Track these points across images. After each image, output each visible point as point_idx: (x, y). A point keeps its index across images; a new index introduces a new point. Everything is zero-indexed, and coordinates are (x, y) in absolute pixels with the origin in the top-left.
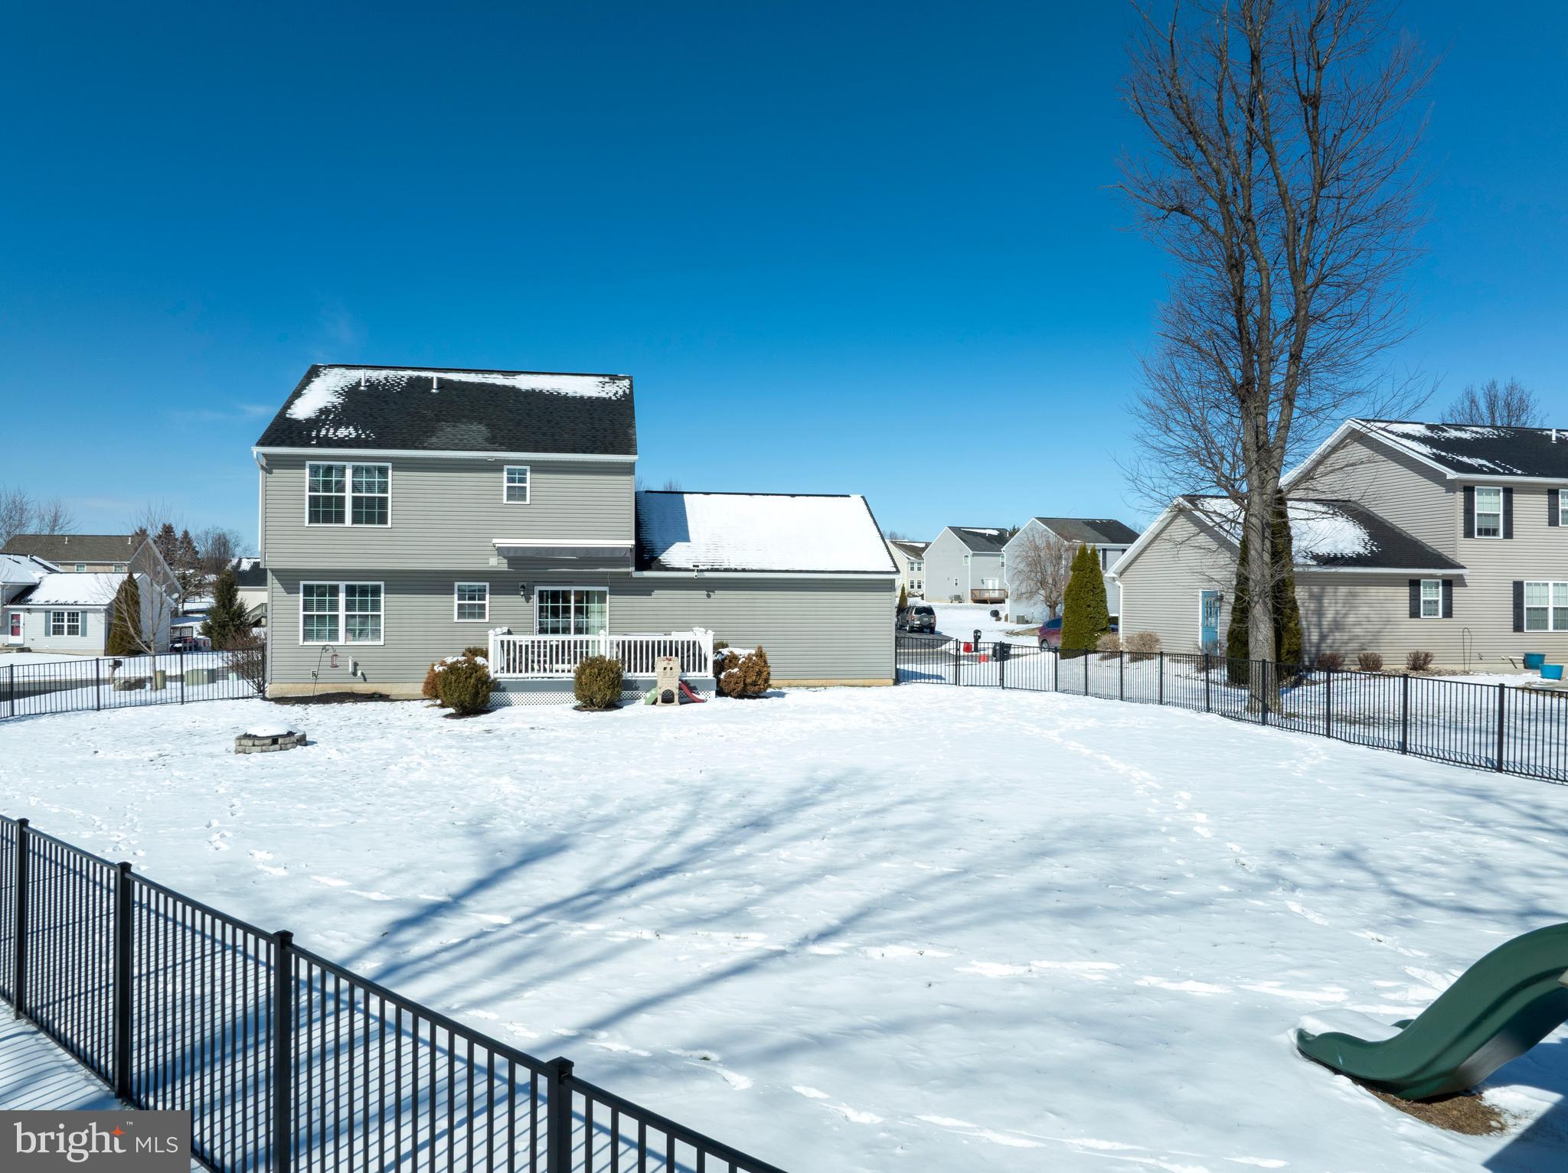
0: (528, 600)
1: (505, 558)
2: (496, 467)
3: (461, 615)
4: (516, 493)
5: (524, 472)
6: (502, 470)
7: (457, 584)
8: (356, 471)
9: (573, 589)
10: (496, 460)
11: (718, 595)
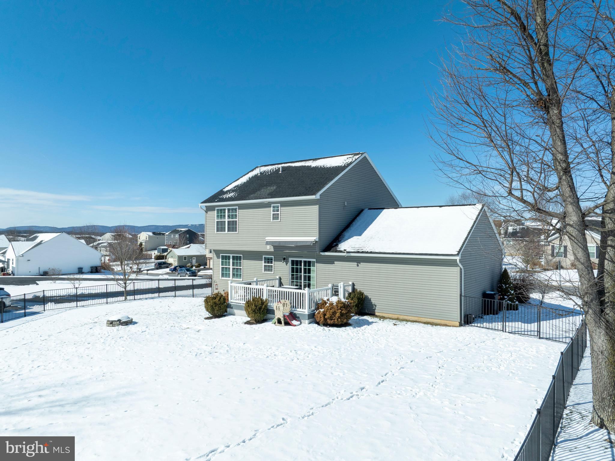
0: (287, 264)
1: (272, 246)
2: (268, 205)
3: (265, 270)
4: (276, 217)
5: (278, 207)
6: (271, 207)
7: (264, 256)
8: (229, 210)
9: (303, 260)
10: (269, 202)
11: (362, 265)
